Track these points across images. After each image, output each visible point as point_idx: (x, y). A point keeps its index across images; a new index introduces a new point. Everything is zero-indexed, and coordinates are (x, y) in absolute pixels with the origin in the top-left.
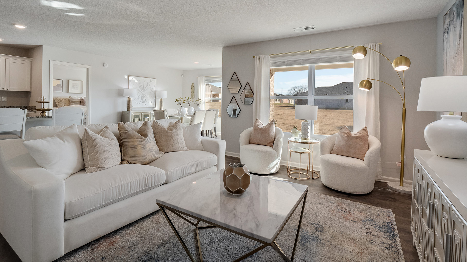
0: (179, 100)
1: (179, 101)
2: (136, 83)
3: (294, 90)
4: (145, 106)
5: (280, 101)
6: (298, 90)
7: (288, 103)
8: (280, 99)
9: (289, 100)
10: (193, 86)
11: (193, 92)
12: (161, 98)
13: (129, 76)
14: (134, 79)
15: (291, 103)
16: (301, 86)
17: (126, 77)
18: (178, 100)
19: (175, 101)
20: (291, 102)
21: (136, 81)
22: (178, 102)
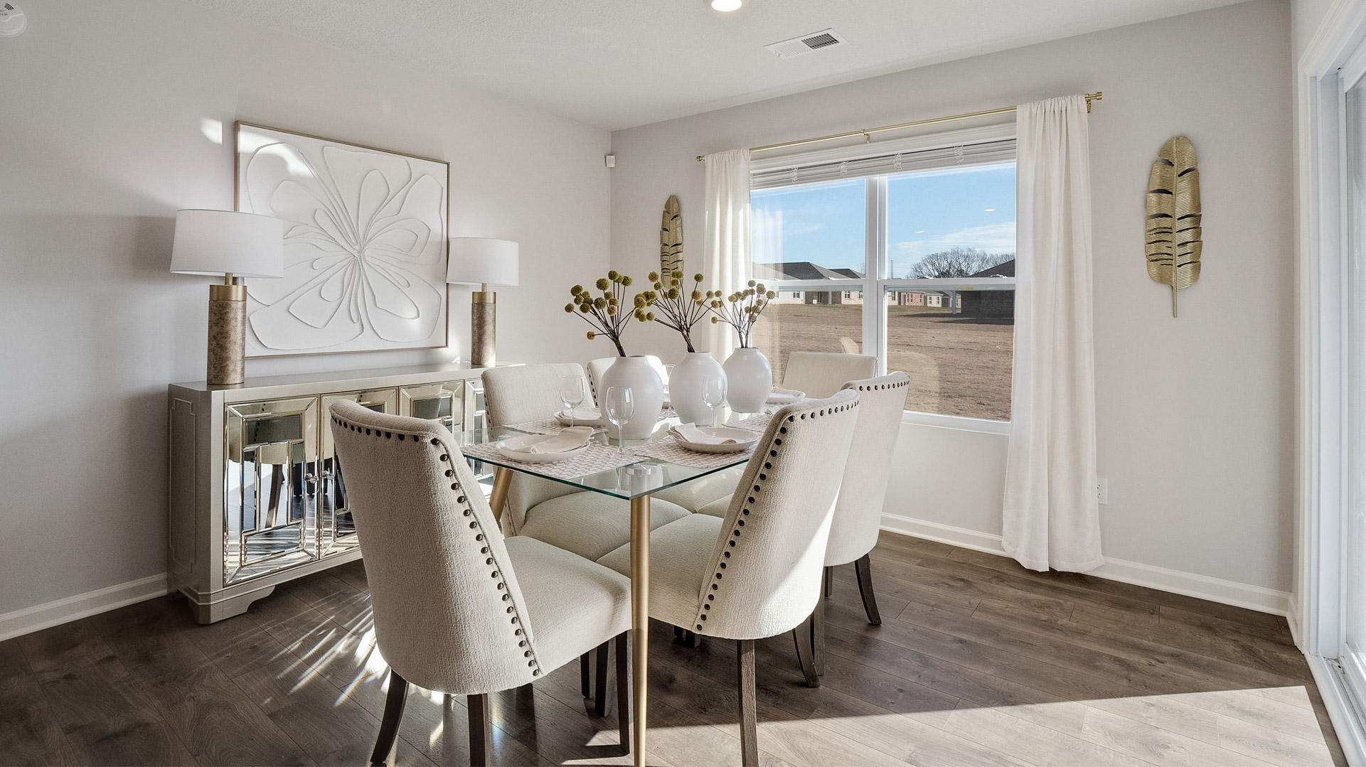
0: (600, 294)
1: (599, 303)
2: (297, 179)
3: (933, 264)
4: (367, 342)
5: (897, 298)
6: (945, 264)
7: (922, 304)
8: (897, 293)
9: (923, 296)
10: (672, 212)
11: (673, 250)
12: (483, 285)
13: (234, 128)
14: (280, 150)
15: (929, 305)
16: (953, 253)
17: (215, 131)
18: (596, 294)
19: (569, 308)
20: (928, 300)
21: (297, 166)
22: (589, 315)
